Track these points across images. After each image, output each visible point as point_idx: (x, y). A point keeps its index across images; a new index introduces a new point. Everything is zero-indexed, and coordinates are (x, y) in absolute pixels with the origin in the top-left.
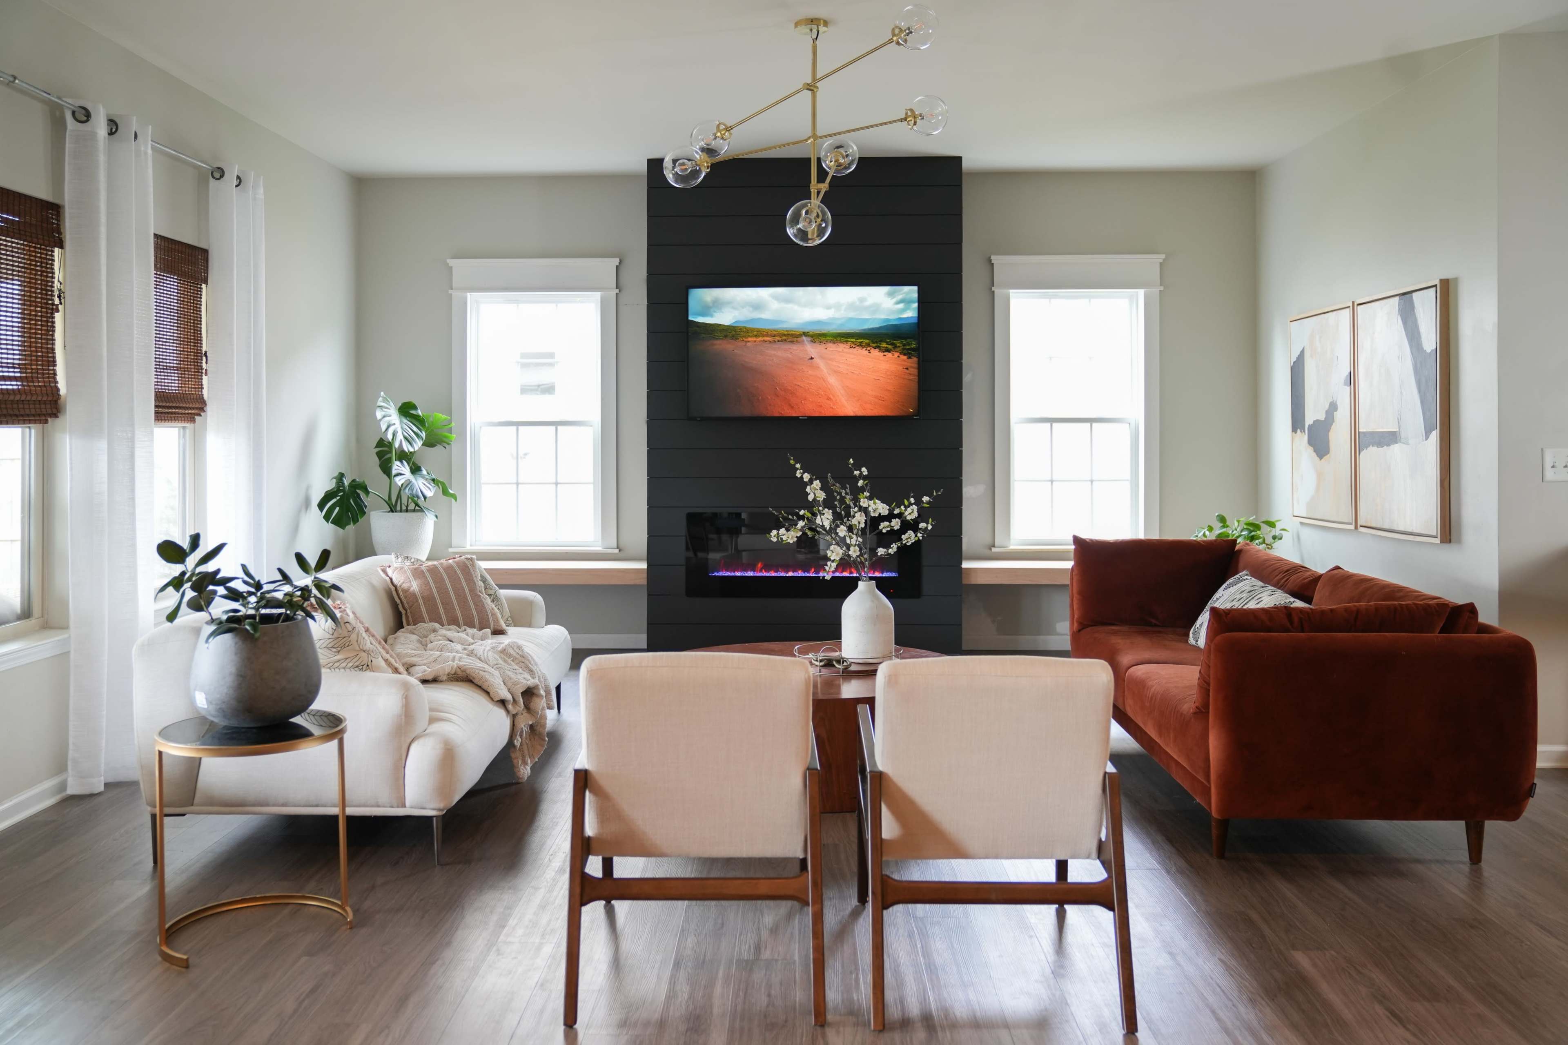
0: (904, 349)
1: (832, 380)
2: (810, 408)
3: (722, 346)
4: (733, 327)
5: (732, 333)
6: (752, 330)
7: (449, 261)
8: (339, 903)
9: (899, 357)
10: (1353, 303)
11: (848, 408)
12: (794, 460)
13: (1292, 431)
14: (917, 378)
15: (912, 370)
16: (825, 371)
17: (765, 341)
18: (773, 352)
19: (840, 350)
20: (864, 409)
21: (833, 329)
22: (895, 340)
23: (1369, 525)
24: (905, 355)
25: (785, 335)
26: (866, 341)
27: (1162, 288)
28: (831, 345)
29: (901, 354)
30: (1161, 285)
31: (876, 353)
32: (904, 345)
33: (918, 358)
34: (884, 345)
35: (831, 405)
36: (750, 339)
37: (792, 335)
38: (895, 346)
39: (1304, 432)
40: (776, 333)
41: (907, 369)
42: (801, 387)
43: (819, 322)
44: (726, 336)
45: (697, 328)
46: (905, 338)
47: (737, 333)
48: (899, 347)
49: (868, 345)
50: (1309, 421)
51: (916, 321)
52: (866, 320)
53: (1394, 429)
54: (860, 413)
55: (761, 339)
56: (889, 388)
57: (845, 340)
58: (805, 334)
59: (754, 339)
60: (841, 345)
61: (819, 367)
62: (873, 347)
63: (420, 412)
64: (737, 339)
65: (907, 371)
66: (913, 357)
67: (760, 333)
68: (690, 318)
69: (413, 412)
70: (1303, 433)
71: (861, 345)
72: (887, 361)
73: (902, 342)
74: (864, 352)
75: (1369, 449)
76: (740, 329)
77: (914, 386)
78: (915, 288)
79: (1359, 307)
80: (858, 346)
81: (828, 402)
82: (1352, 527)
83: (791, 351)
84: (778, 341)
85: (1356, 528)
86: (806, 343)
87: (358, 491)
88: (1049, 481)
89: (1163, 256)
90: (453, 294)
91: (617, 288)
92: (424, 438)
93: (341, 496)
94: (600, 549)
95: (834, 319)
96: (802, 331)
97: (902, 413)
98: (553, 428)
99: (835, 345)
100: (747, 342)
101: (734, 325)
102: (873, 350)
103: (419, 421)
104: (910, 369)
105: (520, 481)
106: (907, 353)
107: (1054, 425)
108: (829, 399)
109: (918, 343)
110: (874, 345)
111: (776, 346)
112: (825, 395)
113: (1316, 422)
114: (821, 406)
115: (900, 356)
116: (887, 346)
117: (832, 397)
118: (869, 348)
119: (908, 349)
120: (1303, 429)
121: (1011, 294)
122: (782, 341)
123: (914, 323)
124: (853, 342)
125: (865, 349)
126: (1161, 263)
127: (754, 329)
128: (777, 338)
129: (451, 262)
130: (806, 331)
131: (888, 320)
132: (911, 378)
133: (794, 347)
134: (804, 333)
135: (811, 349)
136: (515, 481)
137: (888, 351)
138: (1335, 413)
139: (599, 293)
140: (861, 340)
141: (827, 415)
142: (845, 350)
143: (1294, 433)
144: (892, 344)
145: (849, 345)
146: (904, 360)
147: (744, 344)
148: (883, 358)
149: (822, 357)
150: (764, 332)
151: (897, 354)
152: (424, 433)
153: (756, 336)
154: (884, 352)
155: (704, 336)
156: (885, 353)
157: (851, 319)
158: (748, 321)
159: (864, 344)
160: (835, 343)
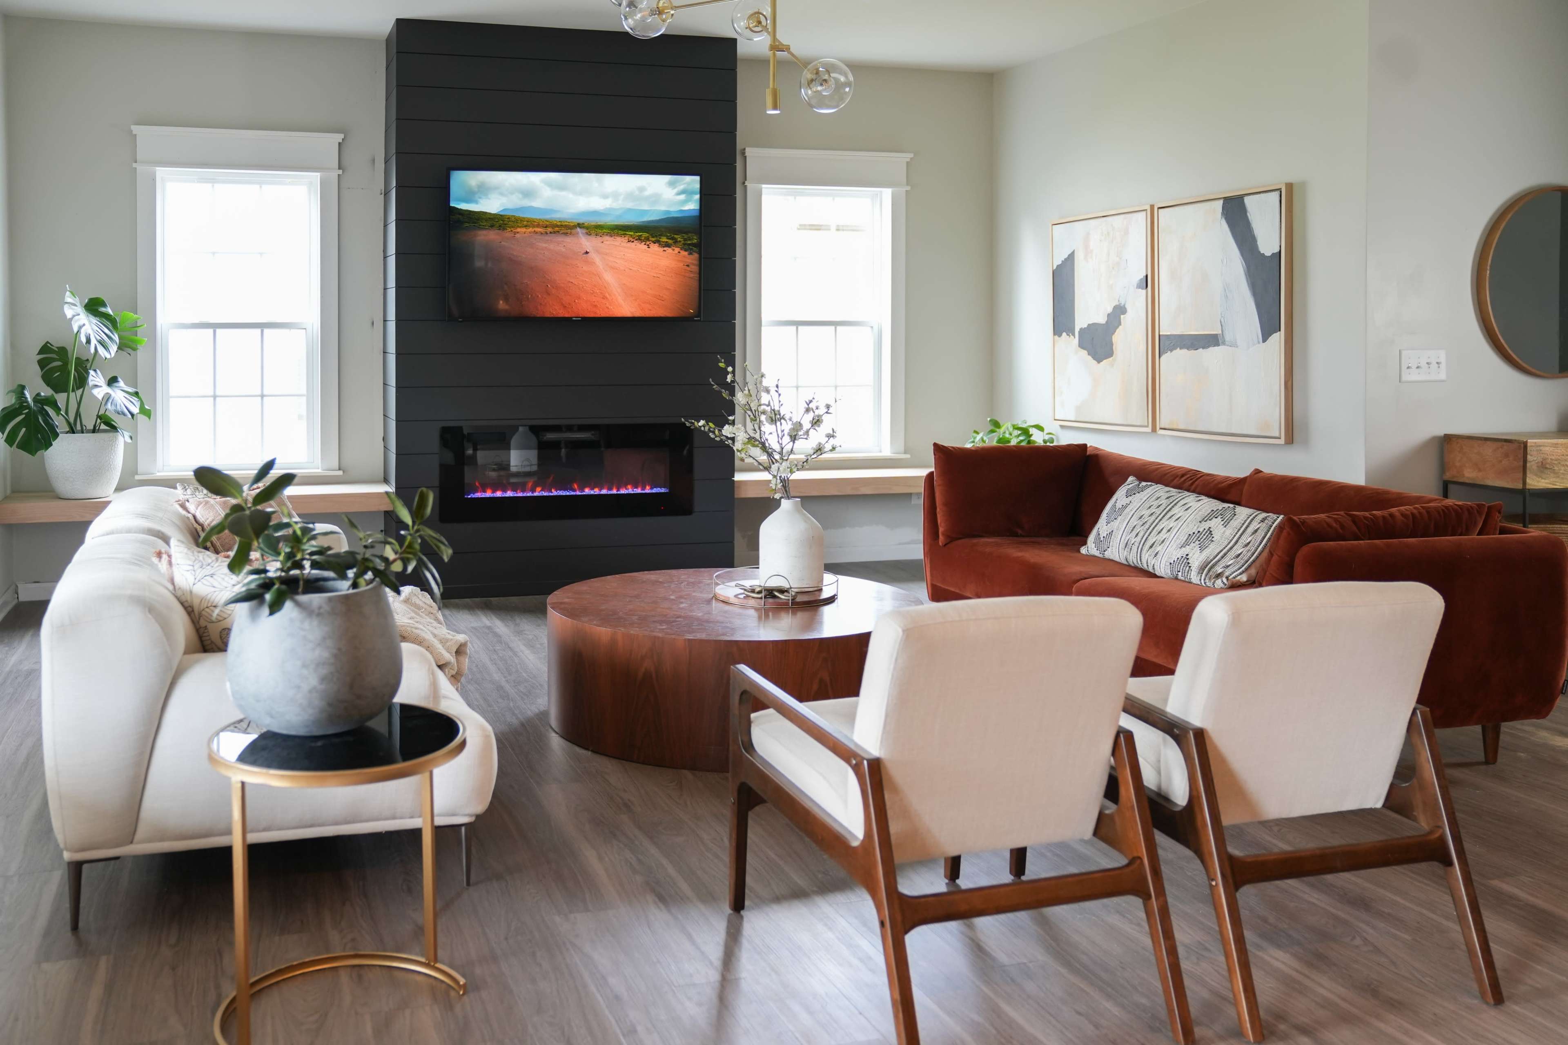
0: (684, 244)
1: (608, 277)
2: (585, 308)
3: (485, 236)
4: (501, 216)
5: (499, 222)
6: (522, 220)
7: (133, 127)
8: (423, 960)
9: (679, 252)
10: (1152, 207)
11: (625, 308)
12: (725, 363)
13: (1054, 334)
14: (698, 276)
15: (693, 267)
16: (601, 267)
17: (535, 232)
18: (544, 245)
19: (617, 244)
20: (642, 309)
21: (611, 220)
22: (676, 235)
23: (1175, 427)
24: (686, 250)
25: (557, 226)
26: (645, 235)
27: (909, 188)
28: (607, 238)
29: (681, 250)
30: (907, 184)
31: (655, 247)
32: (685, 240)
33: (700, 254)
34: (664, 239)
35: (608, 305)
36: (519, 230)
37: (566, 226)
38: (676, 242)
39: (1074, 335)
40: (548, 223)
41: (688, 266)
42: (575, 284)
43: (595, 213)
44: (492, 226)
45: (460, 216)
46: (686, 233)
47: (505, 222)
48: (680, 241)
49: (647, 239)
50: (1081, 322)
51: (697, 214)
52: (645, 212)
53: (1218, 331)
54: (638, 313)
55: (531, 229)
56: (668, 287)
57: (622, 233)
58: (580, 225)
59: (524, 230)
60: (619, 239)
61: (594, 263)
62: (653, 242)
63: (109, 310)
64: (504, 229)
65: (688, 269)
66: (694, 253)
67: (529, 223)
68: (451, 205)
69: (103, 309)
70: (1072, 337)
71: (639, 239)
72: (667, 257)
73: (683, 236)
74: (643, 246)
75: (1174, 352)
76: (509, 218)
77: (695, 284)
78: (698, 178)
79: (1160, 210)
80: (636, 240)
81: (604, 301)
82: (1149, 430)
83: (565, 244)
84: (551, 233)
85: (1154, 430)
86: (581, 235)
87: (46, 407)
88: (795, 387)
89: (912, 155)
90: (138, 168)
91: (339, 169)
92: (118, 342)
93: (26, 414)
94: (319, 471)
95: (611, 209)
96: (576, 221)
97: (684, 315)
98: (258, 331)
99: (612, 238)
100: (515, 233)
101: (501, 213)
102: (652, 245)
103: (111, 321)
104: (691, 266)
105: (218, 393)
106: (688, 247)
107: (800, 328)
108: (604, 298)
109: (700, 238)
110: (653, 239)
111: (547, 238)
112: (601, 293)
113: (1092, 327)
114: (596, 306)
115: (681, 251)
116: (667, 240)
117: (608, 296)
118: (648, 243)
119: (689, 244)
120: (1070, 331)
121: (763, 190)
122: (554, 232)
123: (696, 216)
124: (631, 235)
125: (644, 243)
126: (907, 163)
127: (524, 218)
128: (549, 230)
129: (135, 129)
130: (581, 221)
131: (668, 212)
132: (692, 275)
133: (568, 239)
134: (578, 224)
135: (586, 242)
136: (212, 394)
137: (668, 245)
138: (1122, 316)
139: (318, 174)
140: (640, 234)
141: (603, 315)
142: (622, 244)
143: (1056, 337)
144: (672, 239)
145: (626, 238)
146: (684, 256)
147: (513, 235)
148: (662, 253)
149: (597, 251)
150: (534, 222)
151: (677, 250)
152: (117, 336)
153: (526, 226)
154: (664, 247)
155: (467, 225)
156: (665, 249)
157: (630, 210)
158: (517, 210)
159: (643, 238)
160: (612, 236)
